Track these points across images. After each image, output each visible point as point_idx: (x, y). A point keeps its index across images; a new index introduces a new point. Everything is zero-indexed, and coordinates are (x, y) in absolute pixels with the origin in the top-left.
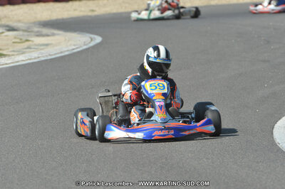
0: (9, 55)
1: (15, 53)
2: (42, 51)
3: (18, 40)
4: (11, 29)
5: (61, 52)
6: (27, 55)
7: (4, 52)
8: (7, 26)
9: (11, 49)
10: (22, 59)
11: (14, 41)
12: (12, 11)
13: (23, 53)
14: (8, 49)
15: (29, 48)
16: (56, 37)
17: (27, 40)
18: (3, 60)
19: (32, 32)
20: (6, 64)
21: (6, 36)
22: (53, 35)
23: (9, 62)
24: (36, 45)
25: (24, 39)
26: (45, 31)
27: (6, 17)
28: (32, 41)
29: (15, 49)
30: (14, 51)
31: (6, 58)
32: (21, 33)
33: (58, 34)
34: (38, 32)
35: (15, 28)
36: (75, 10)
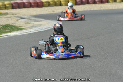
0: (26, 29)
1: (29, 28)
2: (39, 27)
3: (27, 23)
4: (22, 18)
5: (47, 28)
6: (33, 29)
7: (24, 28)
8: (20, 17)
9: (26, 26)
10: (32, 31)
11: (25, 23)
12: (20, 11)
13: (32, 28)
14: (25, 26)
15: (33, 26)
16: (43, 22)
17: (31, 23)
18: (24, 31)
20: (26, 33)
21: (21, 21)
22: (41, 21)
23: (27, 32)
24: (35, 25)
25: (29, 22)
26: (37, 19)
27: (18, 13)
28: (33, 23)
29: (28, 26)
30: (27, 27)
31: (26, 30)
32: (27, 20)
33: (43, 21)
34: (34, 20)
35: (24, 18)
36: (46, 11)
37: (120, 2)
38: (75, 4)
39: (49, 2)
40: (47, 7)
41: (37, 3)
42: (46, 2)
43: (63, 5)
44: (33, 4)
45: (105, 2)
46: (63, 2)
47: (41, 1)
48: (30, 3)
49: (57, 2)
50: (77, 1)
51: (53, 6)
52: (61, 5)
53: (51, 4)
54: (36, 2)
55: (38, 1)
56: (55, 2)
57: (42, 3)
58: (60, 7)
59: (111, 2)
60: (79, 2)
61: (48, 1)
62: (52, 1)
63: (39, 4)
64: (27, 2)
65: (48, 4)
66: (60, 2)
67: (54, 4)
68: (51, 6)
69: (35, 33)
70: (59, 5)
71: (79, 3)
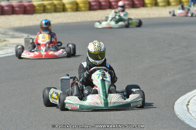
6: (4, 50)
13: (2, 49)
15: (6, 46)
17: (5, 41)
19: (8, 34)
22: (22, 37)
24: (11, 44)
25: (3, 39)
26: (17, 34)
28: (8, 41)
34: (12, 35)
36: (38, 20)
37: (164, 6)
38: (88, 9)
39: (44, 6)
40: (41, 13)
41: (25, 7)
42: (40, 6)
43: (69, 10)
44: (17, 9)
45: (139, 6)
46: (67, 6)
47: (31, 3)
48: (12, 7)
49: (58, 6)
50: (93, 4)
51: (51, 12)
52: (64, 10)
53: (47, 9)
54: (23, 5)
55: (26, 4)
56: (55, 5)
57: (33, 6)
58: (63, 14)
59: (149, 5)
60: (95, 5)
61: (43, 4)
62: (50, 4)
63: (28, 8)
64: (8, 6)
65: (42, 8)
66: (64, 5)
67: (53, 8)
68: (48, 12)
69: (6, 57)
70: (61, 10)
71: (95, 7)
